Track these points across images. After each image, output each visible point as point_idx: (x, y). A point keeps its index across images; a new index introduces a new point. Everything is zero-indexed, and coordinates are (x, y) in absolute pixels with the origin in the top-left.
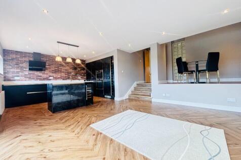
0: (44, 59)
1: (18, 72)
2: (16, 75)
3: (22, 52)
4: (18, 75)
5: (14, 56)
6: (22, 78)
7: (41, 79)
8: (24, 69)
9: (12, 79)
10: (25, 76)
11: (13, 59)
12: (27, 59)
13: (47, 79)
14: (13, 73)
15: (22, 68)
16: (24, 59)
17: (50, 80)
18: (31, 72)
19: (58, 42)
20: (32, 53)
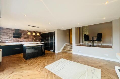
0: (21, 32)
2: (6, 40)
3: (10, 29)
4: (7, 40)
5: (6, 31)
6: (9, 41)
7: (19, 42)
8: (11, 37)
9: (4, 42)
10: (11, 41)
11: (5, 32)
12: (12, 32)
13: (22, 42)
14: (5, 39)
15: (10, 36)
16: (10, 32)
17: (24, 42)
18: (14, 38)
19: (29, 26)
20: (15, 29)
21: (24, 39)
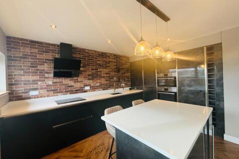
0: (77, 56)
1: (35, 82)
2: (32, 87)
3: (42, 43)
4: (35, 86)
5: (28, 50)
6: (42, 91)
7: (72, 92)
8: (46, 75)
9: (24, 95)
10: (48, 88)
11: (25, 57)
12: (50, 56)
13: (82, 90)
14: (27, 83)
15: (42, 73)
16: (45, 56)
17: (85, 91)
18: (58, 80)
20: (58, 46)
21: (87, 82)
